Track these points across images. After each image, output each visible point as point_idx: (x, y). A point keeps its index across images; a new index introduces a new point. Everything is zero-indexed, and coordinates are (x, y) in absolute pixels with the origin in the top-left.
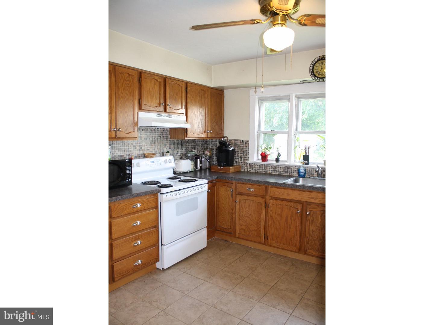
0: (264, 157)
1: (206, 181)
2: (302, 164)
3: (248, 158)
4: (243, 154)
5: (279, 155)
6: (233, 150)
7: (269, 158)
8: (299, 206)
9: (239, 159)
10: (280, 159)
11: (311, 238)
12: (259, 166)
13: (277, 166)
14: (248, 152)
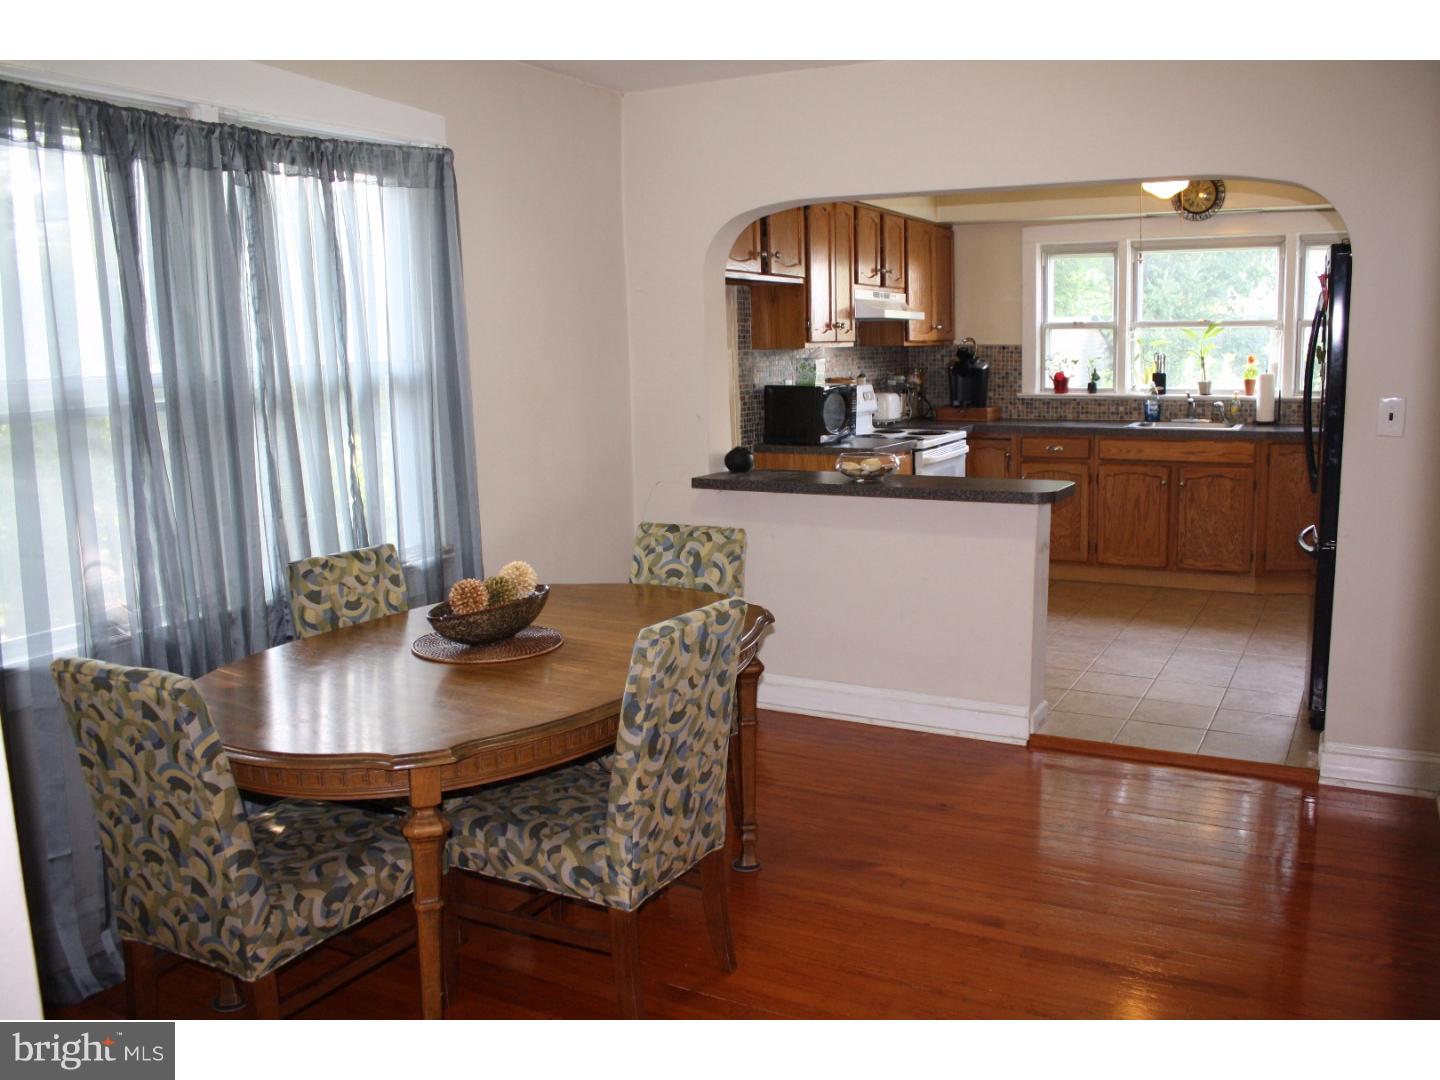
0: (1061, 382)
1: (963, 434)
2: (1149, 394)
3: (1020, 386)
4: (1007, 378)
5: (1095, 377)
6: (987, 369)
7: (1071, 385)
8: (1163, 472)
9: (995, 390)
10: (1098, 387)
11: (1189, 535)
12: (1048, 403)
13: (1091, 400)
14: (1020, 374)
